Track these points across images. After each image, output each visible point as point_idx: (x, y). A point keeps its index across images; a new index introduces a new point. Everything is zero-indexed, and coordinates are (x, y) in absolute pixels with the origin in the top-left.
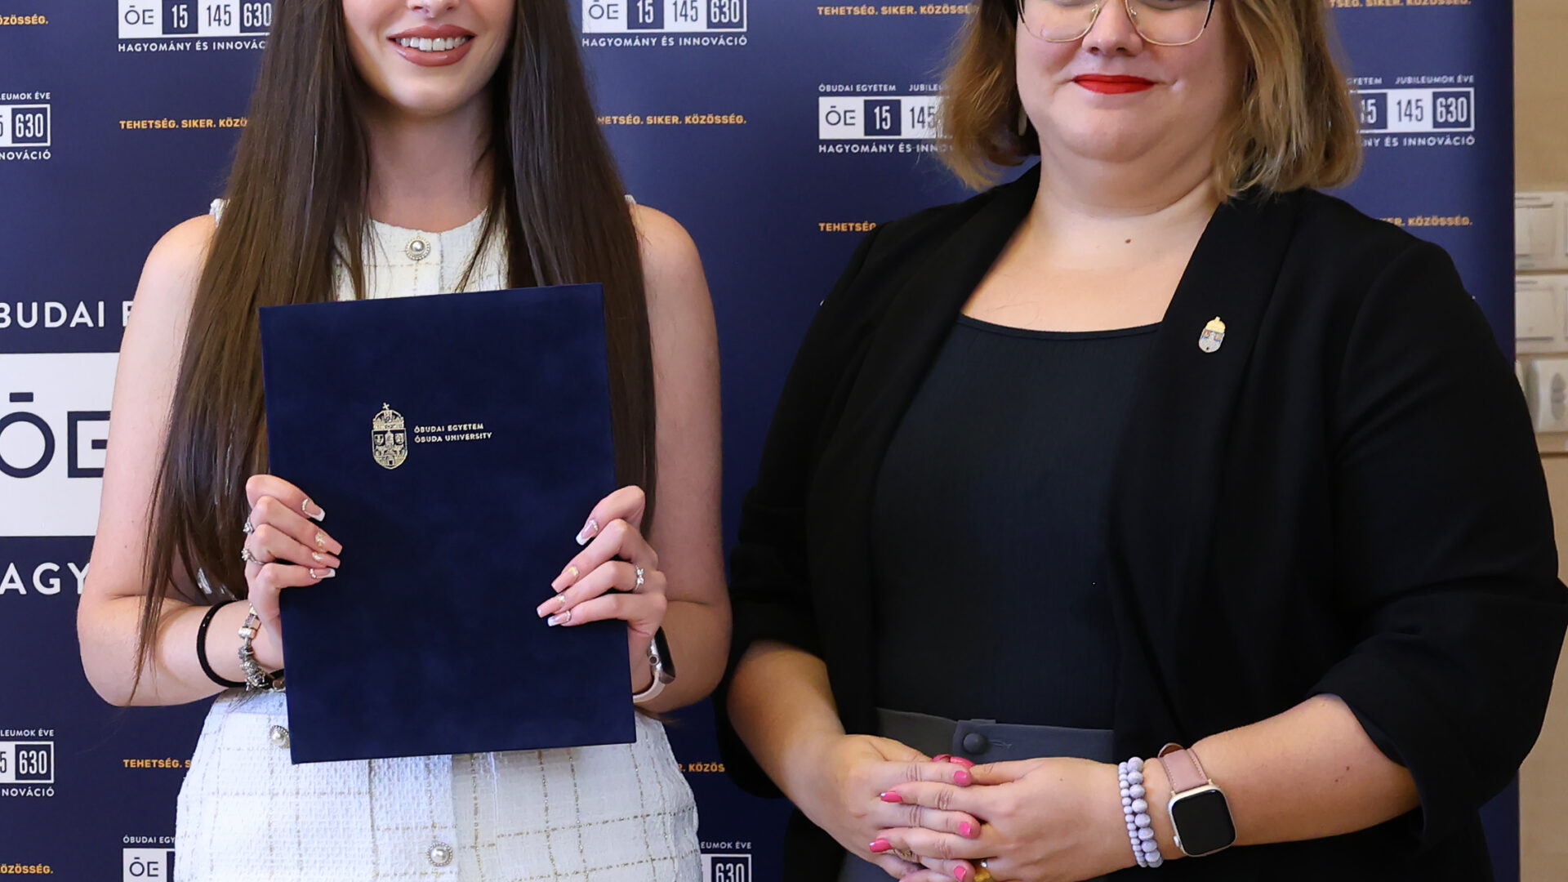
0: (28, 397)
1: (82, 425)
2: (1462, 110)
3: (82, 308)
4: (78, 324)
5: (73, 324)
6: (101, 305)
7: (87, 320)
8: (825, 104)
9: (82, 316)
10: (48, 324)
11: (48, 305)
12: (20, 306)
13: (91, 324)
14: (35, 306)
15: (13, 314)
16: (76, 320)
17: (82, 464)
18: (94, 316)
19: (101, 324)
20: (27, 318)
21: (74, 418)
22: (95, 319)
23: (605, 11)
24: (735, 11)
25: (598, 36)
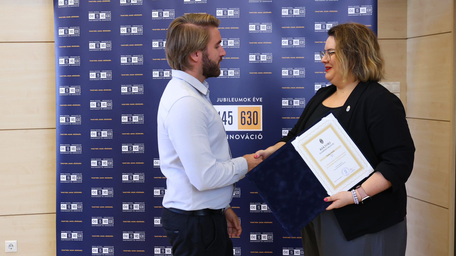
23: (252, 58)
24: (270, 58)
25: (251, 61)
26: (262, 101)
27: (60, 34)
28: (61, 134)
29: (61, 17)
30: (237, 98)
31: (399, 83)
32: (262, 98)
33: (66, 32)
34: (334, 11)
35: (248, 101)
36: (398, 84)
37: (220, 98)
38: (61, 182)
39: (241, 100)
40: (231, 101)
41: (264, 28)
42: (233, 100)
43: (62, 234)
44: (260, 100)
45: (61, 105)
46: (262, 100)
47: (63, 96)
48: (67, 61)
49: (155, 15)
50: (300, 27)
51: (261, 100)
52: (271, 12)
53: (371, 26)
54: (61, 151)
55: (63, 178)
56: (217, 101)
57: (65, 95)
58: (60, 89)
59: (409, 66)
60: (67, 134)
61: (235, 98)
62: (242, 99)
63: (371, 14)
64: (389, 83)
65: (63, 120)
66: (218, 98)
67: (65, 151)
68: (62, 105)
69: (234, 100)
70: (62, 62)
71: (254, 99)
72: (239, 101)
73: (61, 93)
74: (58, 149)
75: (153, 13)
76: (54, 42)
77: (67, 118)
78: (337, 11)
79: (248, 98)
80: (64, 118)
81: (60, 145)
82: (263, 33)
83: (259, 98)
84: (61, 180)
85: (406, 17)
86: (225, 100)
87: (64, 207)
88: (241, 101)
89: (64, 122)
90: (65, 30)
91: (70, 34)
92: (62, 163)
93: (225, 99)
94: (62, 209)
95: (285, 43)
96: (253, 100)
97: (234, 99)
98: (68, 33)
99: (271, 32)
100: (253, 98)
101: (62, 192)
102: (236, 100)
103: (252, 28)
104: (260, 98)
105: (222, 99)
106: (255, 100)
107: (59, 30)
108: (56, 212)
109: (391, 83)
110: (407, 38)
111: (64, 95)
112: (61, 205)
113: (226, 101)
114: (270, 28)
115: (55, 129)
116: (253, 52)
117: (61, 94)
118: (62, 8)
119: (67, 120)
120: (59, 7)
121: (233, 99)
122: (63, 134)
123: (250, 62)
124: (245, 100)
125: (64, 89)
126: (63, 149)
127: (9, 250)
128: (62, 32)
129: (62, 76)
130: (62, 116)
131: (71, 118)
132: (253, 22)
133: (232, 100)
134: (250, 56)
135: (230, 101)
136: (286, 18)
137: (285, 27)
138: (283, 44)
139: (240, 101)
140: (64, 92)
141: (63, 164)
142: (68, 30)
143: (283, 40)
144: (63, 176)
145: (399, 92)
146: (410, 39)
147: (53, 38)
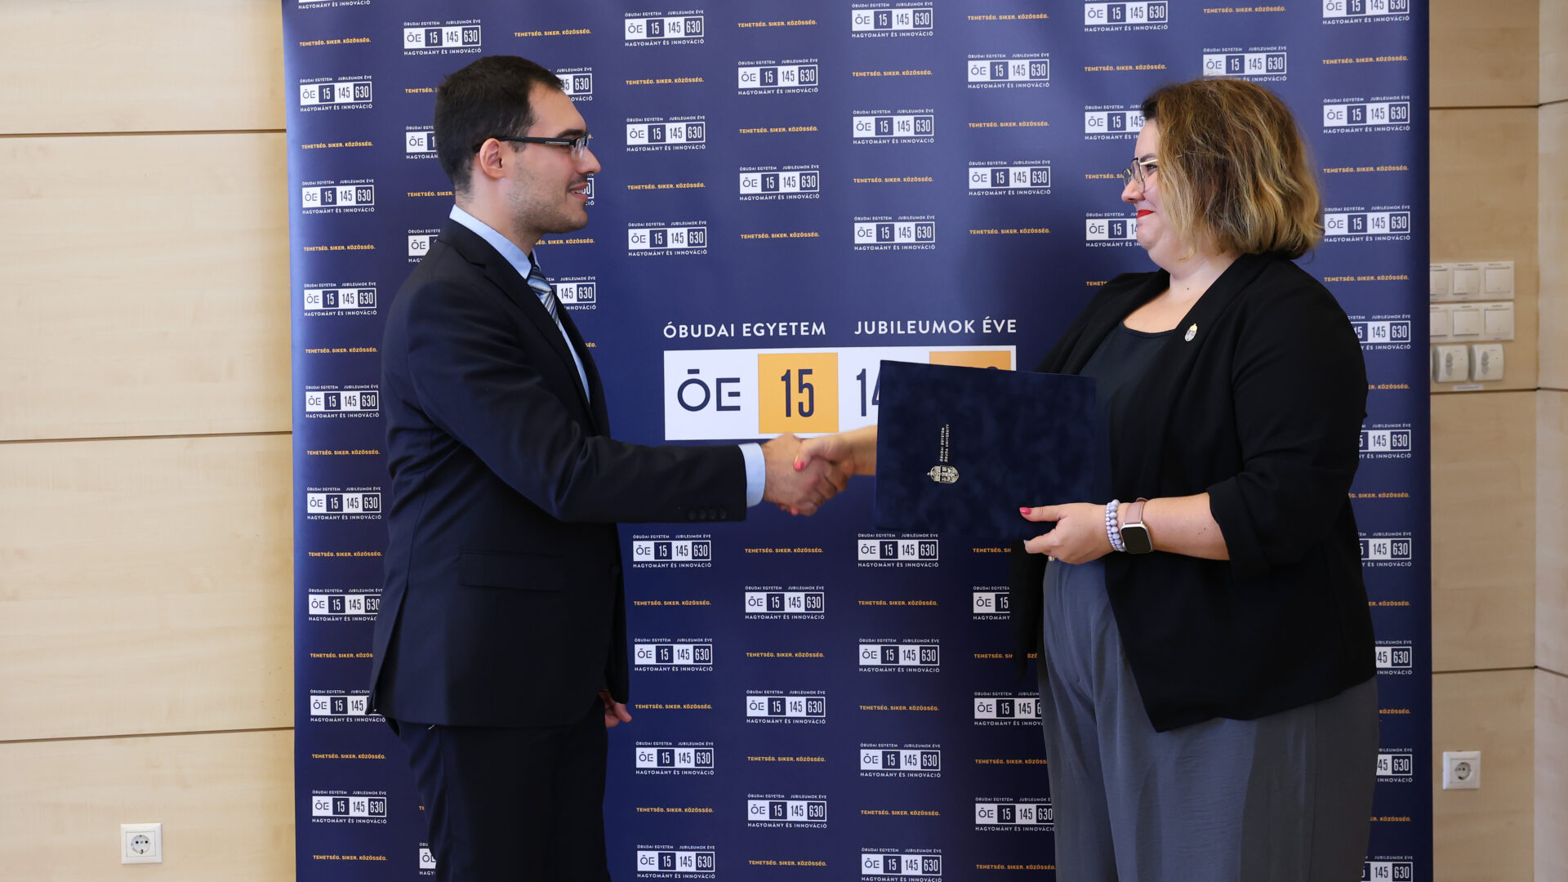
0: (697, 371)
1: (723, 385)
2: (1404, 222)
3: (723, 327)
4: (721, 335)
5: (719, 335)
6: (732, 326)
7: (726, 333)
8: (1089, 223)
9: (723, 331)
10: (706, 335)
11: (706, 326)
12: (692, 326)
13: (727, 335)
14: (700, 326)
15: (689, 331)
16: (720, 333)
17: (723, 404)
18: (729, 331)
19: (733, 335)
20: (696, 333)
21: (719, 381)
22: (729, 332)
23: (980, 178)
24: (1044, 177)
25: (977, 190)
26: (1014, 331)
27: (304, 102)
28: (311, 453)
29: (309, 44)
30: (928, 322)
31: (1510, 263)
32: (1015, 321)
33: (326, 95)
34: (1271, 9)
35: (966, 331)
36: (1508, 268)
37: (866, 323)
38: (310, 619)
39: (939, 328)
40: (904, 332)
41: (1020, 70)
42: (912, 330)
43: (315, 799)
44: (1009, 326)
45: (309, 351)
46: (1014, 326)
47: (316, 317)
48: (328, 197)
49: (635, 29)
50: (1149, 67)
51: (1012, 329)
52: (1045, 16)
53: (1405, 58)
54: (310, 510)
55: (319, 605)
56: (856, 333)
57: (323, 314)
58: (307, 292)
59: (1547, 202)
60: (330, 453)
61: (920, 322)
62: (943, 324)
63: (1405, 15)
64: (1475, 264)
65: (316, 402)
66: (860, 323)
67: (323, 510)
68: (315, 351)
69: (917, 329)
70: (313, 198)
71: (987, 324)
72: (934, 332)
73: (308, 307)
74: (302, 504)
75: (628, 22)
76: (284, 131)
77: (332, 395)
78: (1283, 9)
79: (966, 322)
80: (321, 395)
81: (308, 489)
82: (1018, 90)
83: (1003, 321)
84: (312, 611)
85: (1537, 30)
86: (883, 330)
87: (321, 706)
88: (939, 330)
89: (322, 408)
90: (321, 89)
91: (338, 100)
92: (312, 554)
93: (883, 325)
94: (314, 712)
95: (1098, 122)
96: (985, 326)
97: (917, 325)
98: (333, 99)
99: (1047, 85)
100: (985, 322)
101: (314, 655)
102: (924, 329)
103: (979, 71)
104: (1009, 321)
105: (874, 323)
106: (989, 326)
107: (303, 88)
108: (293, 725)
109: (1482, 265)
110: (1541, 105)
111: (319, 314)
112: (313, 699)
113: (886, 331)
114: (1043, 70)
115: (290, 437)
116: (983, 158)
117: (310, 311)
118: (311, 12)
119: (332, 402)
120: (300, 7)
121: (911, 325)
122: (317, 453)
123: (970, 193)
124: (955, 327)
125: (319, 292)
126: (317, 503)
127: (135, 857)
128: (310, 94)
129: (313, 249)
130: (314, 387)
131: (343, 394)
132: (982, 51)
133: (909, 327)
134: (972, 171)
135: (901, 330)
136: (1099, 35)
137: (1096, 69)
138: (1088, 129)
139: (936, 330)
140: (320, 306)
141: (318, 554)
142: (332, 89)
143: (1088, 115)
144: (319, 598)
145: (1512, 296)
146: (1547, 106)
147: (283, 117)
